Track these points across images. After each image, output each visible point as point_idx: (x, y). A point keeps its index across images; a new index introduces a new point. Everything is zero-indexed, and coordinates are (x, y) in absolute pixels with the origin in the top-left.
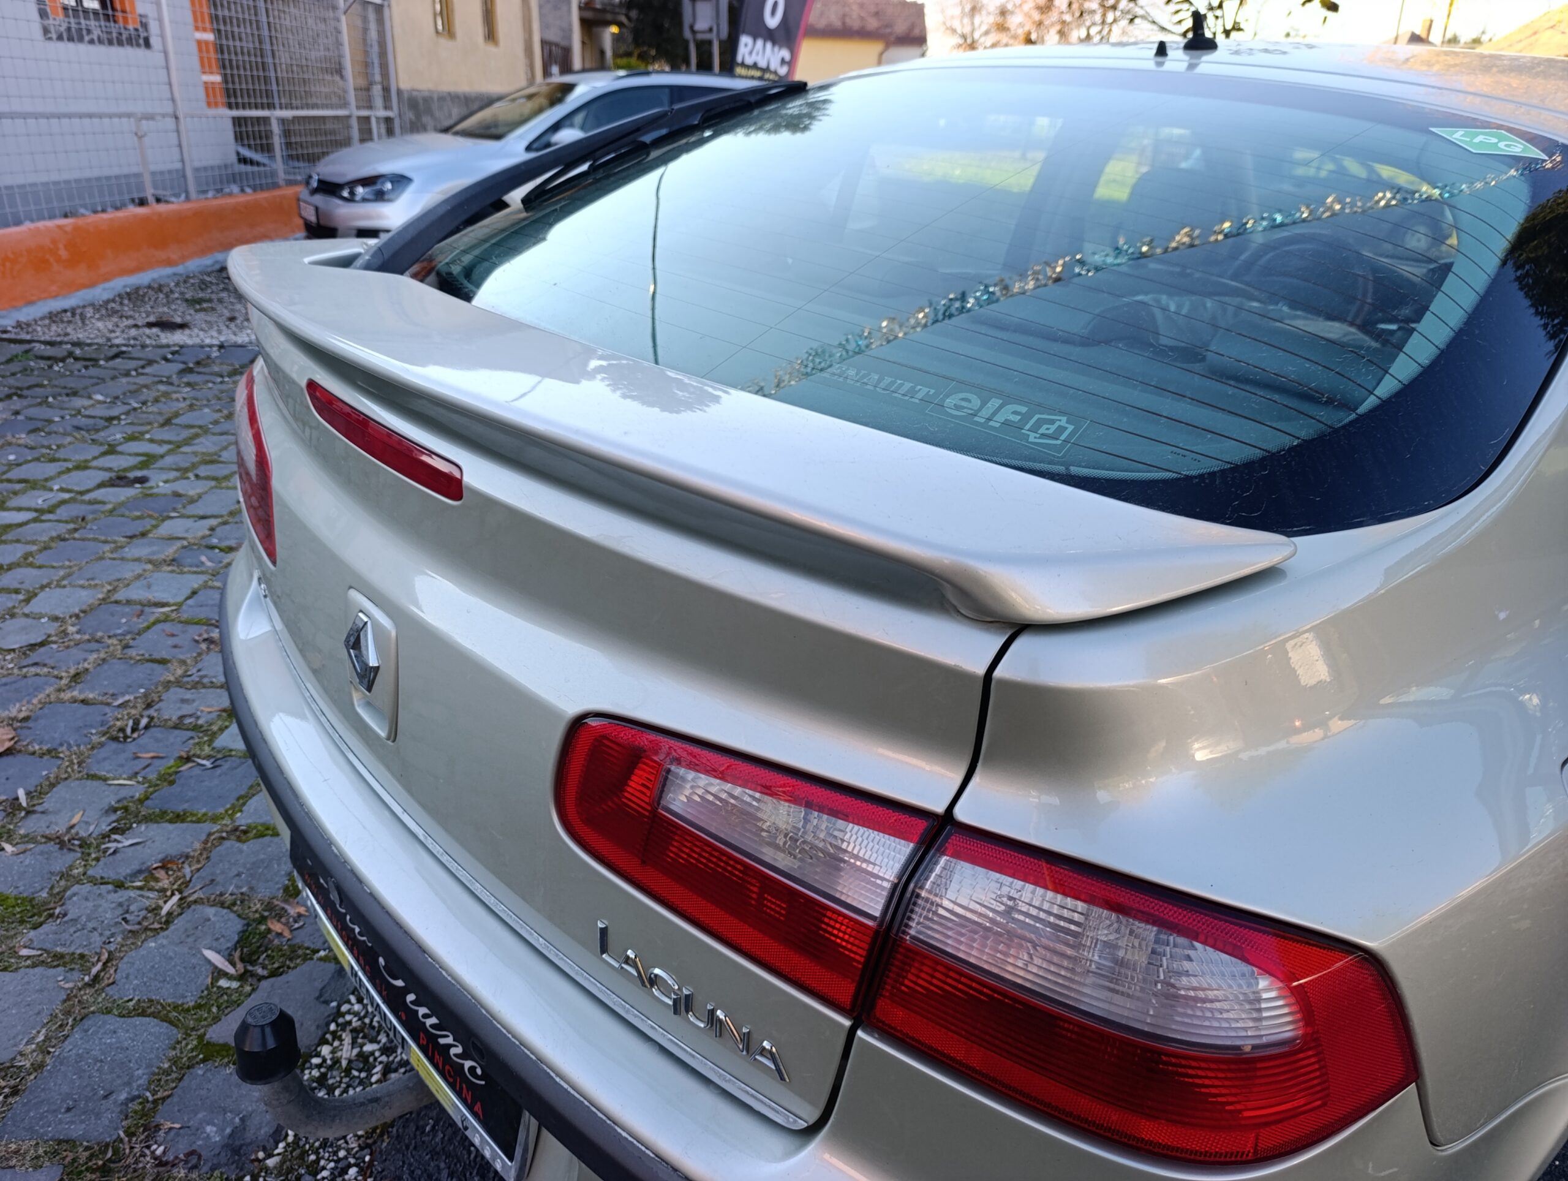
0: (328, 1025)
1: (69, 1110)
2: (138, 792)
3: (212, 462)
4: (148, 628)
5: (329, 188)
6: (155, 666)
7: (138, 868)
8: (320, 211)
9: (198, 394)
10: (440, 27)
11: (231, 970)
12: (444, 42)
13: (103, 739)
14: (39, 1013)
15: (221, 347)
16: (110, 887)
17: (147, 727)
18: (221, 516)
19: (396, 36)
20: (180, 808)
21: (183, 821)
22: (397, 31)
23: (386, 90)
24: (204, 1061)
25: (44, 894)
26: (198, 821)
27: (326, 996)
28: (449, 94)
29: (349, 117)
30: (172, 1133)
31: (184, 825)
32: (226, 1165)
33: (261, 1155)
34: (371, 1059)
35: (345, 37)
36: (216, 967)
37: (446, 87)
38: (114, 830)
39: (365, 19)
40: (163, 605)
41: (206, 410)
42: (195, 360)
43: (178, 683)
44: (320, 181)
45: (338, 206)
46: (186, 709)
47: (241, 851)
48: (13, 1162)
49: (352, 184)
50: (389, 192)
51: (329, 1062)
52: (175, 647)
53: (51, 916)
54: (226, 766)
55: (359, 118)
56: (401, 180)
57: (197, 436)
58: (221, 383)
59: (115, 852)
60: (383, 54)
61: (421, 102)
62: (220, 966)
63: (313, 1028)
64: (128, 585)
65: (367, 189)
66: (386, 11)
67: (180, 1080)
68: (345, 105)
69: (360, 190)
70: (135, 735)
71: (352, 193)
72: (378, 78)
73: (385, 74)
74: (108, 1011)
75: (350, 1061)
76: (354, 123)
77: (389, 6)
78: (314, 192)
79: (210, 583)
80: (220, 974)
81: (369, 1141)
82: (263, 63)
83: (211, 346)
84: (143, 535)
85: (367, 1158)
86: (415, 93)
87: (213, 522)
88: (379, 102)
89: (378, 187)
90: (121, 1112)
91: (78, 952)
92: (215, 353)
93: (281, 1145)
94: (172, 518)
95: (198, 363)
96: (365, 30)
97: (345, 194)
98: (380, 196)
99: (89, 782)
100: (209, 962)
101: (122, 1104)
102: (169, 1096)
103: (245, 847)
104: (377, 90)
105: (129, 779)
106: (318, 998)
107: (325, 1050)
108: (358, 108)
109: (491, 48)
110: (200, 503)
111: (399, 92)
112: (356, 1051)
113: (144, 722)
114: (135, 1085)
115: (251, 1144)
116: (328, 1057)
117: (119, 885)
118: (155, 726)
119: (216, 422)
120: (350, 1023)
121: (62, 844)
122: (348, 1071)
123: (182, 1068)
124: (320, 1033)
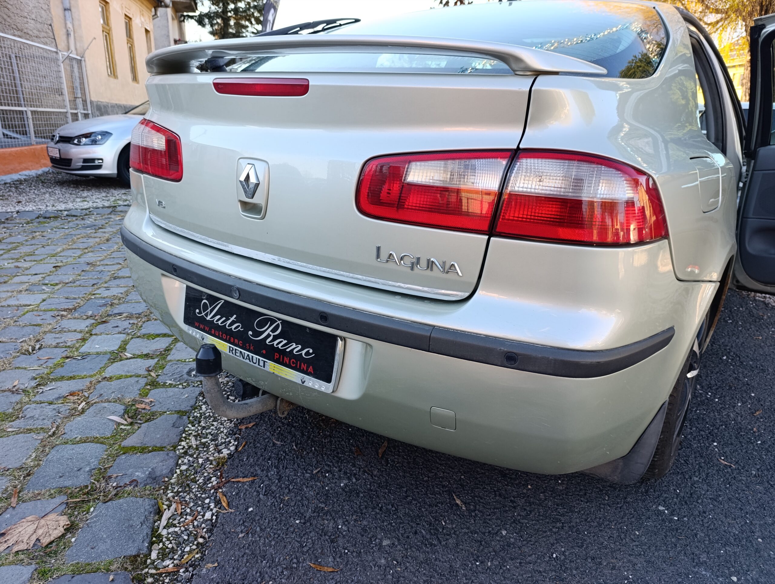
0: (181, 435)
1: (61, 477)
2: (46, 371)
3: (31, 255)
4: (24, 314)
5: (66, 140)
6: (35, 327)
7: (58, 396)
8: (61, 151)
9: (12, 231)
10: (110, 74)
11: (125, 423)
12: (112, 79)
13: (18, 354)
14: (28, 449)
15: (18, 212)
16: (46, 404)
17: (39, 349)
18: (46, 273)
19: (88, 75)
20: (71, 375)
21: (74, 379)
22: (89, 72)
23: (84, 101)
24: (124, 453)
25: (11, 410)
26: (83, 378)
27: (176, 425)
28: (116, 104)
29: (67, 112)
30: (119, 478)
31: (76, 380)
32: (151, 483)
33: (166, 479)
34: (207, 444)
35: (63, 74)
36: (117, 422)
37: (115, 101)
38: (39, 385)
39: (72, 67)
40: (30, 305)
41: (19, 236)
42: (5, 218)
43: (50, 332)
44: (60, 137)
45: (71, 148)
46: (58, 341)
47: (111, 385)
48: (39, 498)
49: (79, 137)
50: (99, 141)
51: (186, 447)
52: (43, 319)
53: (18, 417)
54: (89, 358)
55: (71, 113)
56: (106, 134)
57: (18, 246)
58: (22, 227)
59: (42, 392)
60: (82, 83)
61: (103, 108)
62: (119, 421)
63: (175, 436)
64: (6, 300)
65: (87, 139)
66: (83, 63)
67: (115, 461)
68: (65, 107)
69: (84, 140)
70: (35, 352)
71: (79, 142)
72: (79, 95)
73: (84, 93)
74: (66, 443)
75: (197, 445)
76: (69, 116)
77: (84, 60)
78: (58, 142)
79: (51, 296)
80: (119, 424)
81: (218, 468)
82: (16, 90)
83: (12, 212)
84: (5, 282)
85: (219, 474)
86: (99, 103)
87: (43, 276)
88: (80, 106)
89: (92, 138)
90: (89, 475)
91: (39, 427)
92: (15, 215)
93: (175, 475)
94: (18, 276)
95: (7, 219)
96: (72, 71)
97: (76, 141)
98: (94, 142)
99: (17, 370)
100: (112, 420)
101: (88, 472)
102: (111, 467)
103: (112, 383)
104: (79, 102)
105: (39, 367)
106: (173, 426)
107: (183, 443)
108: (71, 109)
109: (135, 84)
110: (31, 269)
111: (91, 102)
112: (198, 442)
113: (37, 347)
114: (92, 465)
115: (160, 476)
116: (186, 445)
117: (51, 403)
118: (44, 348)
119: (27, 241)
120: (191, 433)
121: (13, 392)
122: (197, 449)
123: (113, 457)
124: (179, 438)
